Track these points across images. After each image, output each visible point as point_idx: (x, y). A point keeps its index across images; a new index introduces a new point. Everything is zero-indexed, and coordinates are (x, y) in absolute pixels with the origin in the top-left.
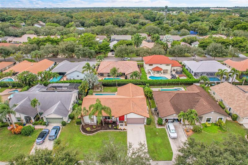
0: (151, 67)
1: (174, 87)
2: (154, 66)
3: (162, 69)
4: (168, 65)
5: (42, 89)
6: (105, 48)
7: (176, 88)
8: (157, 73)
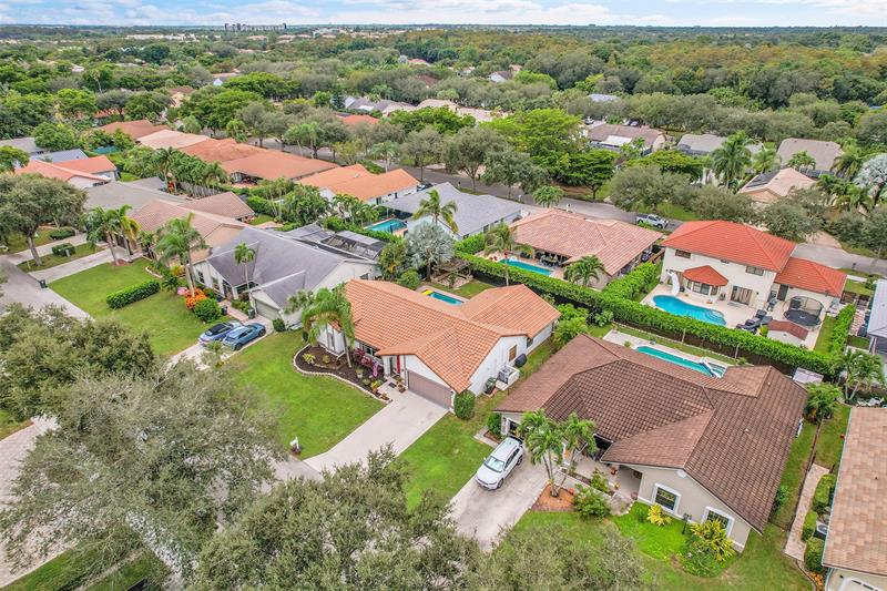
0: (684, 265)
1: (703, 355)
2: (697, 261)
3: (725, 281)
4: (755, 270)
5: (313, 236)
6: (591, 168)
7: (706, 360)
8: (699, 289)
